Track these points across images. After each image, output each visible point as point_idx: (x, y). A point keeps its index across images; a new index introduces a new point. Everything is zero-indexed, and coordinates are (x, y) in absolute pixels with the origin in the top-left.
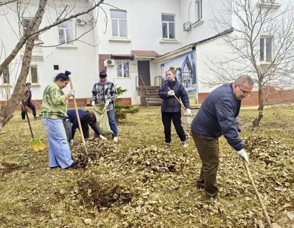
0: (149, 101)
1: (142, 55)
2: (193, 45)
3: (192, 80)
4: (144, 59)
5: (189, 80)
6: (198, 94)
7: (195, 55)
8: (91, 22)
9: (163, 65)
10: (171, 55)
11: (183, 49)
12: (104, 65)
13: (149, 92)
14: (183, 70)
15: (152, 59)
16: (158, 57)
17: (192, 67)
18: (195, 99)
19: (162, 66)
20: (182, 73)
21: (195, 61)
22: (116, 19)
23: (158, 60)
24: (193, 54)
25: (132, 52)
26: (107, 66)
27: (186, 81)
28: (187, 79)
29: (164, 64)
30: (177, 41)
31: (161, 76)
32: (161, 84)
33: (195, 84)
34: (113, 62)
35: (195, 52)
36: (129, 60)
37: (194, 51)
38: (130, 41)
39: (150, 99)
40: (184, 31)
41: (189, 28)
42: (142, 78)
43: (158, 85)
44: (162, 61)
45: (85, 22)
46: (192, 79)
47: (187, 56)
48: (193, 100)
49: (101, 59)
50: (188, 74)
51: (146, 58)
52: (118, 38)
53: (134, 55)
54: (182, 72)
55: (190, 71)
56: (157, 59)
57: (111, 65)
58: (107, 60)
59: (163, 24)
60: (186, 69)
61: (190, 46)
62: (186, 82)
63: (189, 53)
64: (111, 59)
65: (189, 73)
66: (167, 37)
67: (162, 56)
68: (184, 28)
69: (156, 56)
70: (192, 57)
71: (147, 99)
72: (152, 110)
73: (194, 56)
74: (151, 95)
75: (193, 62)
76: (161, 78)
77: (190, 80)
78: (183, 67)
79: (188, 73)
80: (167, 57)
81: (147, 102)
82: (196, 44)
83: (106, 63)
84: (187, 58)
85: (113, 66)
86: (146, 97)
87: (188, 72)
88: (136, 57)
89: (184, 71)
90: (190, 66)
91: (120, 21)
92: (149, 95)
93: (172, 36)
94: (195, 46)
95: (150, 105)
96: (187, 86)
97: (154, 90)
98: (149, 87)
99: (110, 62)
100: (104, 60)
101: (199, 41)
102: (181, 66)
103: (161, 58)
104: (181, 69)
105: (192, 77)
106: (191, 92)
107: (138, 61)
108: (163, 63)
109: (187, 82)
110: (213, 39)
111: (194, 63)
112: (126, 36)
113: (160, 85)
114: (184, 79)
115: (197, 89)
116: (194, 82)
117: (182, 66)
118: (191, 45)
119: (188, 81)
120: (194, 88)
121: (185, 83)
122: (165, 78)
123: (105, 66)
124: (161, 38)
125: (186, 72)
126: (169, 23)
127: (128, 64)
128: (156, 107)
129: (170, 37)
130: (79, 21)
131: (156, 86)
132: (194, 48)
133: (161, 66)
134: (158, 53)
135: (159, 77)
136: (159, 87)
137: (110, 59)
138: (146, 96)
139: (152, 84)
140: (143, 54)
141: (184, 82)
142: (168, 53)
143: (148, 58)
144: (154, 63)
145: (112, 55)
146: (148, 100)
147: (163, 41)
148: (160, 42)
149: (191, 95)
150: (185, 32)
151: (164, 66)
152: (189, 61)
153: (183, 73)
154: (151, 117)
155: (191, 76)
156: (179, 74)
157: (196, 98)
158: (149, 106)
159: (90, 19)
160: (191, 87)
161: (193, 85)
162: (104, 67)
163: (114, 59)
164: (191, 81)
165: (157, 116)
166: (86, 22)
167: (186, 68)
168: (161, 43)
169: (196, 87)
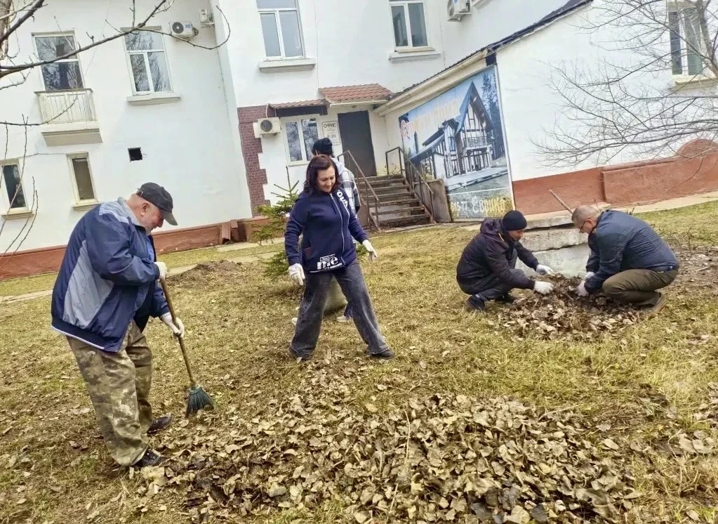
0: (379, 216)
1: (347, 97)
2: (489, 51)
3: (491, 149)
4: (354, 106)
5: (484, 150)
6: (512, 182)
7: (496, 77)
8: (208, 26)
9: (404, 118)
10: (424, 89)
11: (460, 66)
12: (253, 134)
13: (377, 192)
14: (463, 125)
15: (375, 107)
16: (389, 97)
17: (489, 112)
18: (504, 199)
19: (403, 121)
20: (461, 133)
21: (496, 95)
22: (271, 10)
23: (390, 106)
24: (490, 76)
25: (321, 92)
26: (261, 137)
27: (475, 153)
28: (478, 147)
29: (407, 114)
30: (434, 50)
31: (401, 147)
32: (404, 168)
33: (502, 159)
34: (276, 123)
35: (495, 69)
36: (317, 116)
37: (493, 67)
38: (313, 65)
39: (381, 210)
40: (451, 20)
41: (464, 11)
42: (353, 159)
43: (397, 171)
44: (401, 107)
45: (194, 29)
46: (491, 146)
47: (473, 84)
48: (499, 201)
49: (245, 120)
50: (479, 134)
51: (359, 105)
52: (281, 60)
53: (328, 99)
54: (461, 130)
55: (484, 125)
56: (389, 104)
57: (271, 132)
58: (260, 121)
59: (393, 8)
60: (472, 121)
61: (480, 54)
62: (474, 156)
63: (476, 74)
64: (269, 117)
65: (482, 130)
66: (405, 43)
67: (399, 94)
68: (451, 13)
69: (383, 97)
70: (487, 85)
71: (372, 210)
72: (393, 241)
73: (492, 83)
74: (381, 199)
75: (491, 100)
76: (403, 152)
77: (486, 149)
78: (462, 118)
79: (478, 130)
80: (416, 94)
81: (375, 217)
82: (496, 47)
83: (257, 129)
84: (473, 89)
85: (275, 134)
86: (369, 207)
87: (477, 128)
88: (333, 104)
89: (467, 127)
90: (484, 110)
91: (282, 13)
92: (378, 199)
93: (419, 40)
94: (493, 52)
95: (384, 225)
96: (477, 166)
97: (388, 185)
98: (374, 179)
99: (267, 126)
100: (252, 122)
101: (502, 38)
102: (455, 114)
103: (397, 99)
104: (458, 123)
105: (489, 141)
106: (491, 181)
107: (340, 116)
108: (403, 113)
109: (479, 155)
110: (543, 27)
111: (494, 101)
112: (301, 52)
113: (402, 170)
114: (468, 148)
115: (509, 172)
116: (499, 151)
117: (459, 114)
118: (482, 50)
119: (480, 152)
120: (497, 170)
121: (472, 158)
122: (413, 151)
123: (257, 136)
124: (390, 48)
125: (473, 128)
126: (409, 4)
127: (315, 125)
128: (398, 229)
129: (415, 44)
130: (178, 28)
131: (391, 174)
132: (491, 60)
133: (400, 122)
134: (388, 88)
135: (398, 150)
136: (400, 176)
137: (267, 119)
138: (370, 204)
139: (381, 171)
140: (351, 93)
141: (469, 156)
142: (414, 86)
143: (362, 104)
144: (381, 114)
145: (270, 107)
146: (377, 214)
147: (397, 55)
148: (390, 59)
149: (493, 188)
150: (454, 23)
151: (406, 120)
152: (478, 98)
153: (464, 132)
154: (397, 262)
155: (488, 137)
156: (451, 138)
157: (507, 196)
158: (379, 229)
159: (204, 18)
160: (489, 168)
161: (497, 163)
162: (256, 139)
163: (277, 116)
164: (488, 151)
165: (412, 255)
166: (197, 28)
167: (471, 117)
168: (394, 60)
169: (506, 166)
